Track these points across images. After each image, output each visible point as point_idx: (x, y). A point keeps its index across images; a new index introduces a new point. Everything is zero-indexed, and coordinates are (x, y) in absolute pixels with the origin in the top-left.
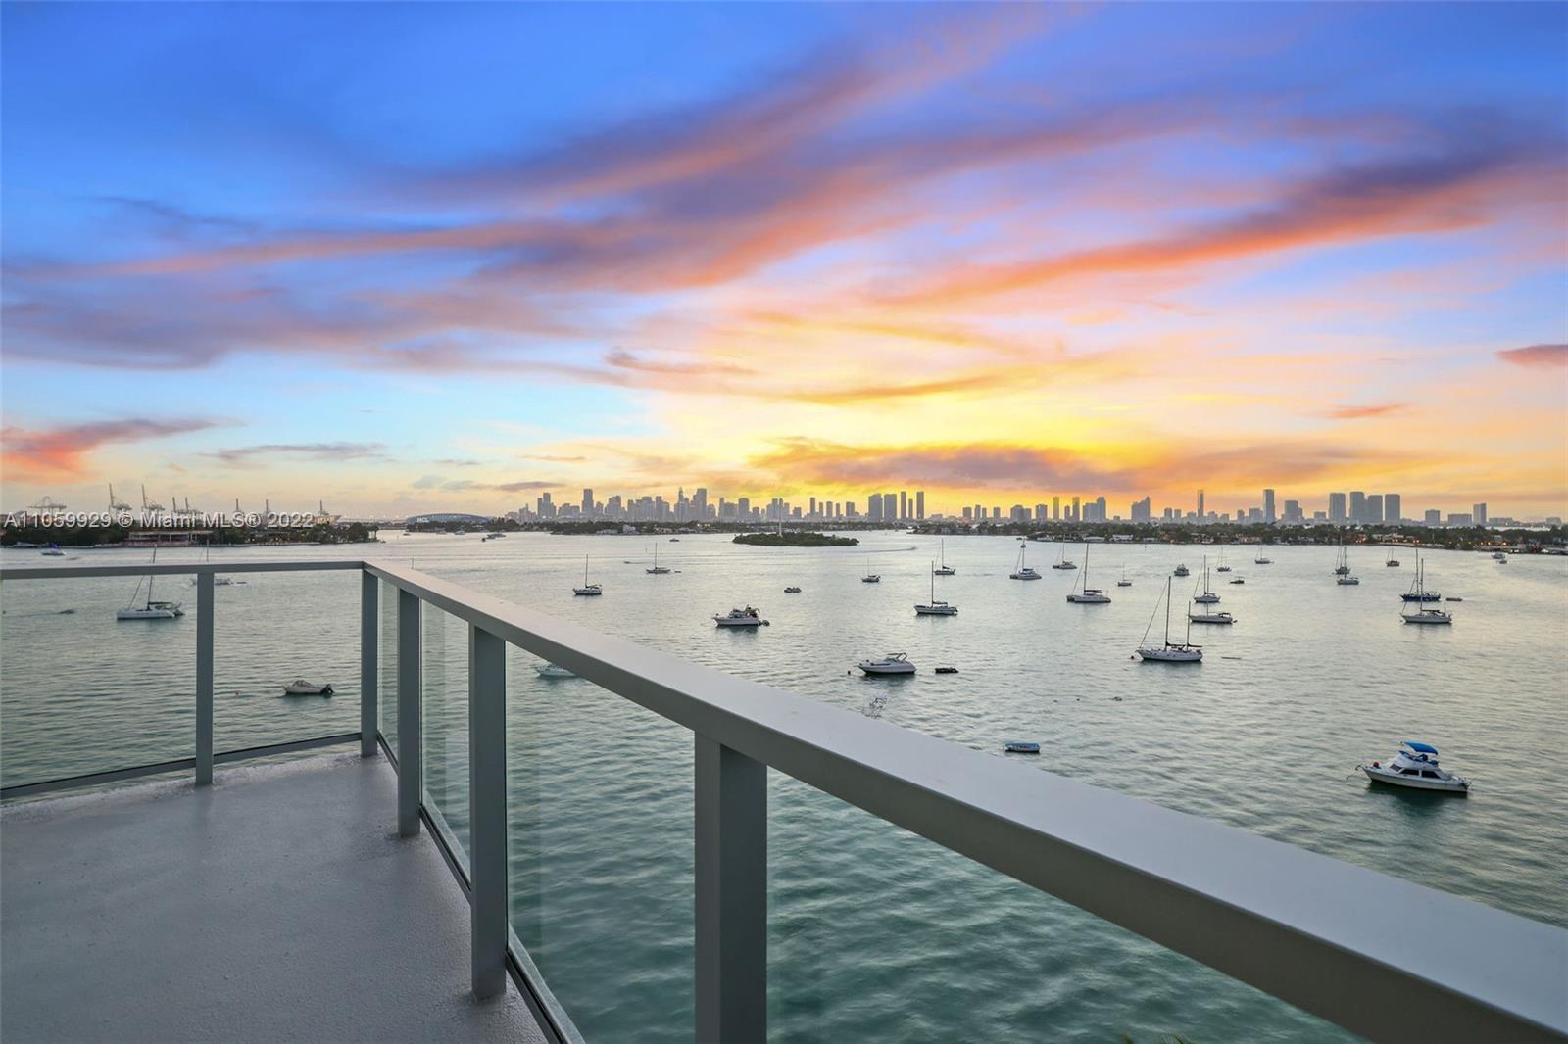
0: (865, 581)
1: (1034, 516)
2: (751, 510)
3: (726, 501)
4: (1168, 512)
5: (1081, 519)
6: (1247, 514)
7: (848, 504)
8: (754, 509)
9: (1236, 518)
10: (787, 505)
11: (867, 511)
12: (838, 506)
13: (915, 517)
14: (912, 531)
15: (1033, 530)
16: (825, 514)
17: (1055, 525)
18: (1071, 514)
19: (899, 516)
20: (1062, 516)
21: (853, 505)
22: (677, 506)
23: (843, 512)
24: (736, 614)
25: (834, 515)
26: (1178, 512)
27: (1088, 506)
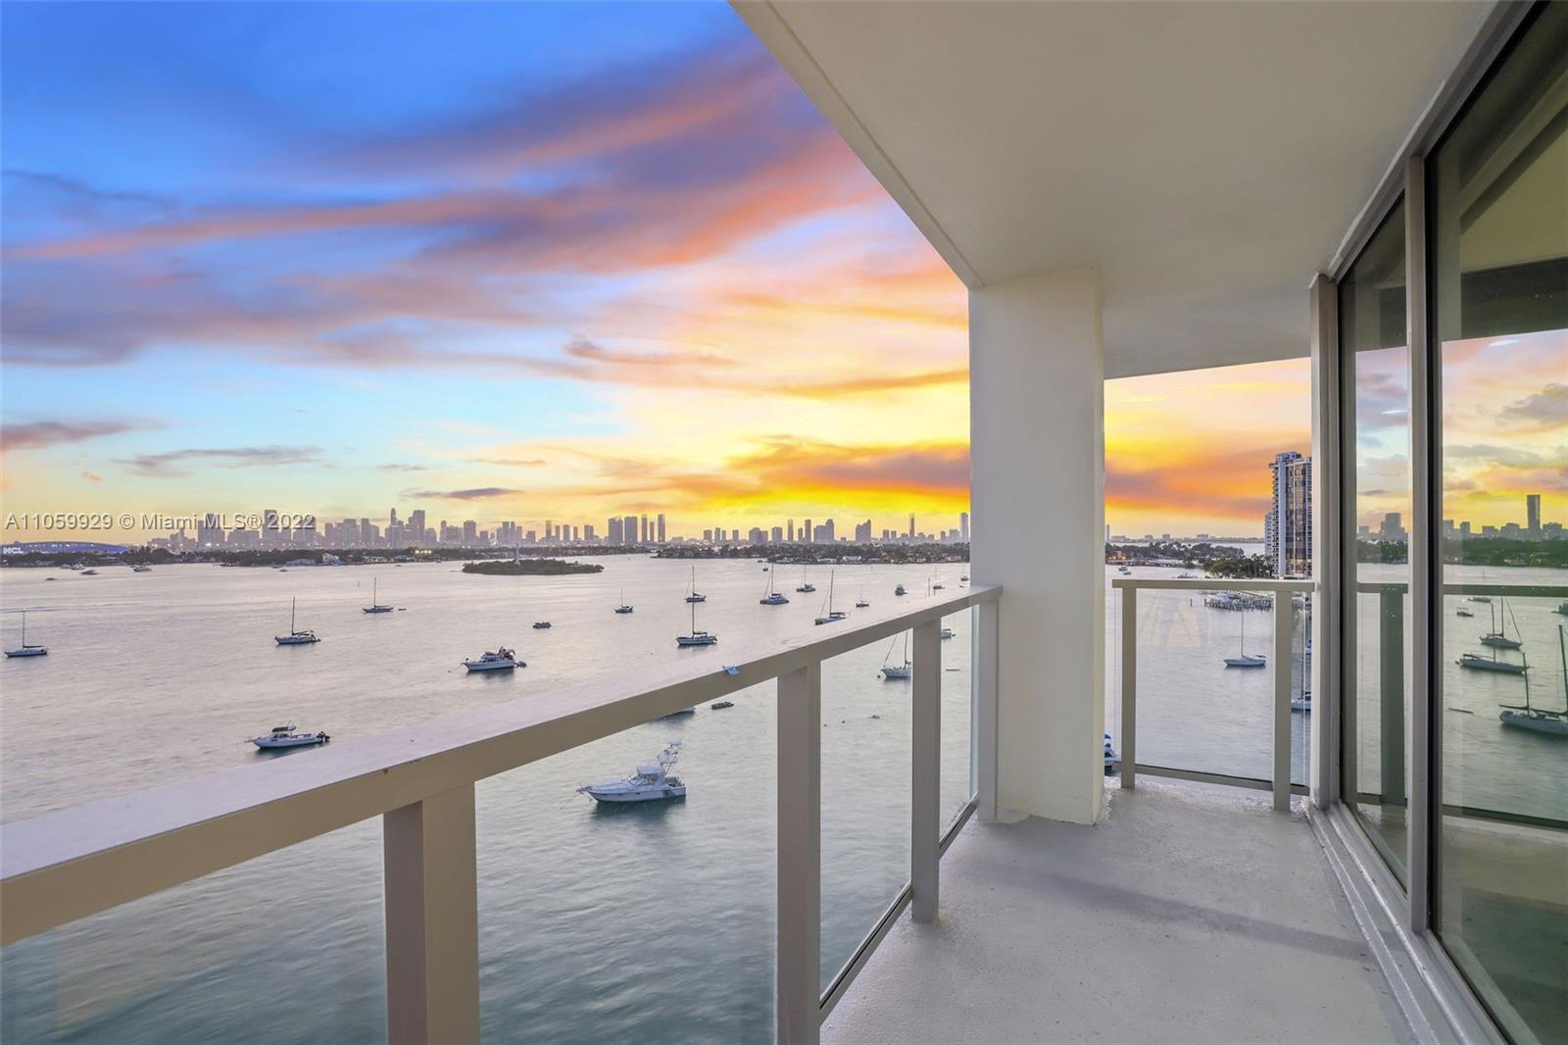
0: (618, 612)
1: (770, 539)
2: (478, 534)
3: (448, 525)
4: (886, 533)
5: (812, 540)
6: (948, 534)
7: (586, 527)
8: (481, 533)
9: (939, 538)
10: (520, 528)
11: (607, 535)
12: (576, 529)
13: (656, 540)
14: (656, 555)
15: (772, 553)
16: (562, 538)
17: (791, 547)
18: (804, 536)
19: (640, 539)
20: (796, 538)
21: (592, 527)
22: (388, 531)
23: (581, 535)
24: (489, 657)
25: (572, 538)
26: (894, 533)
27: (819, 529)
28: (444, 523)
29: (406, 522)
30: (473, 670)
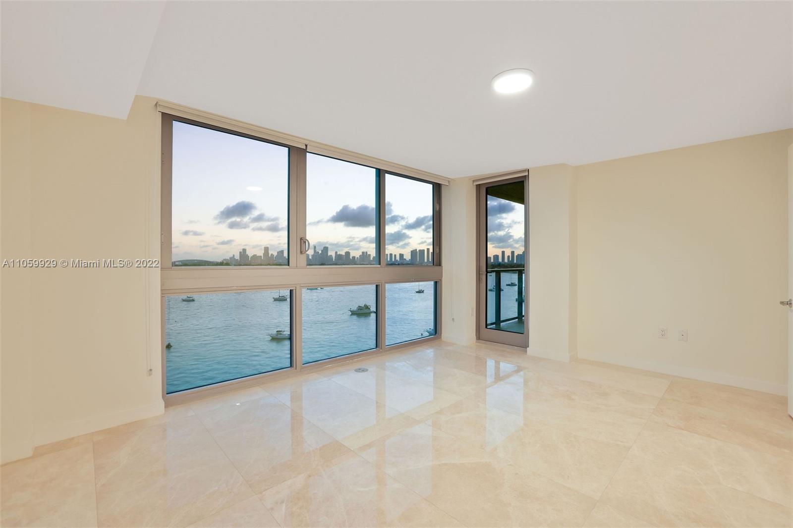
1: (492, 261)
2: (351, 258)
3: (338, 253)
5: (515, 262)
7: (400, 255)
10: (370, 255)
11: (410, 258)
12: (395, 255)
17: (504, 264)
18: (510, 260)
19: (426, 260)
20: (506, 260)
21: (403, 255)
22: (313, 256)
23: (398, 258)
24: (360, 308)
25: (393, 260)
27: (518, 256)
28: (336, 252)
29: (320, 252)
30: (353, 313)
